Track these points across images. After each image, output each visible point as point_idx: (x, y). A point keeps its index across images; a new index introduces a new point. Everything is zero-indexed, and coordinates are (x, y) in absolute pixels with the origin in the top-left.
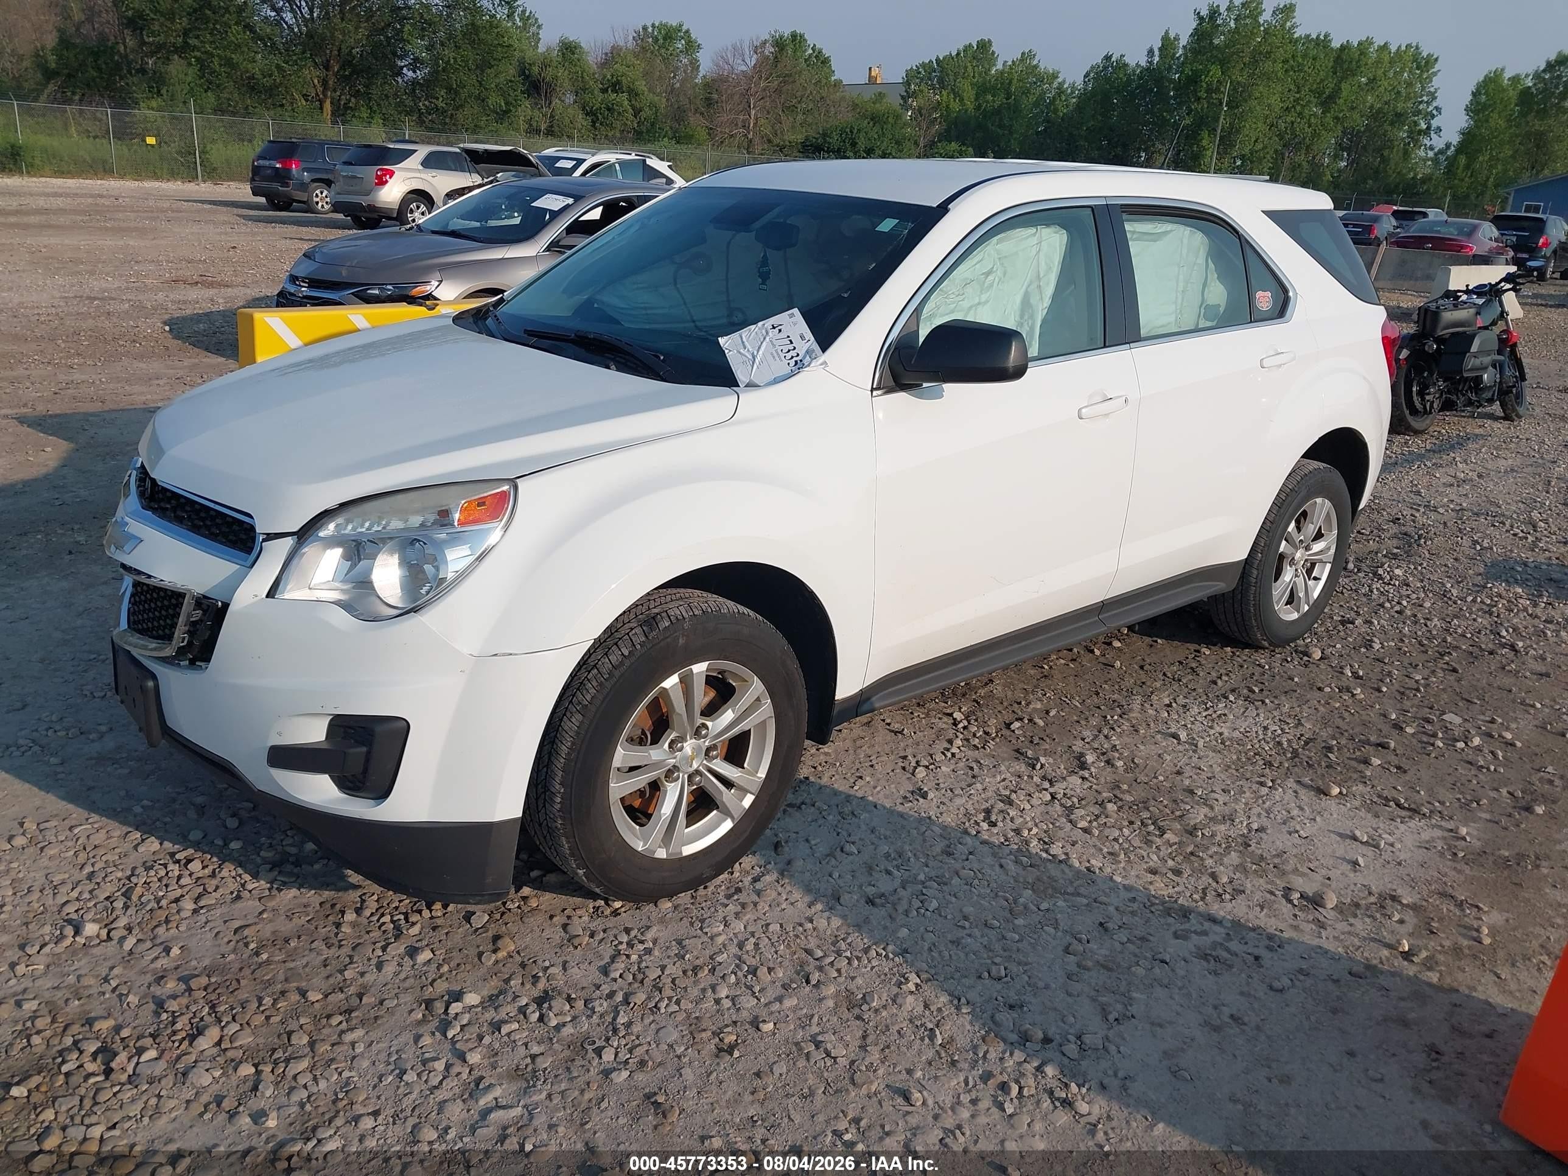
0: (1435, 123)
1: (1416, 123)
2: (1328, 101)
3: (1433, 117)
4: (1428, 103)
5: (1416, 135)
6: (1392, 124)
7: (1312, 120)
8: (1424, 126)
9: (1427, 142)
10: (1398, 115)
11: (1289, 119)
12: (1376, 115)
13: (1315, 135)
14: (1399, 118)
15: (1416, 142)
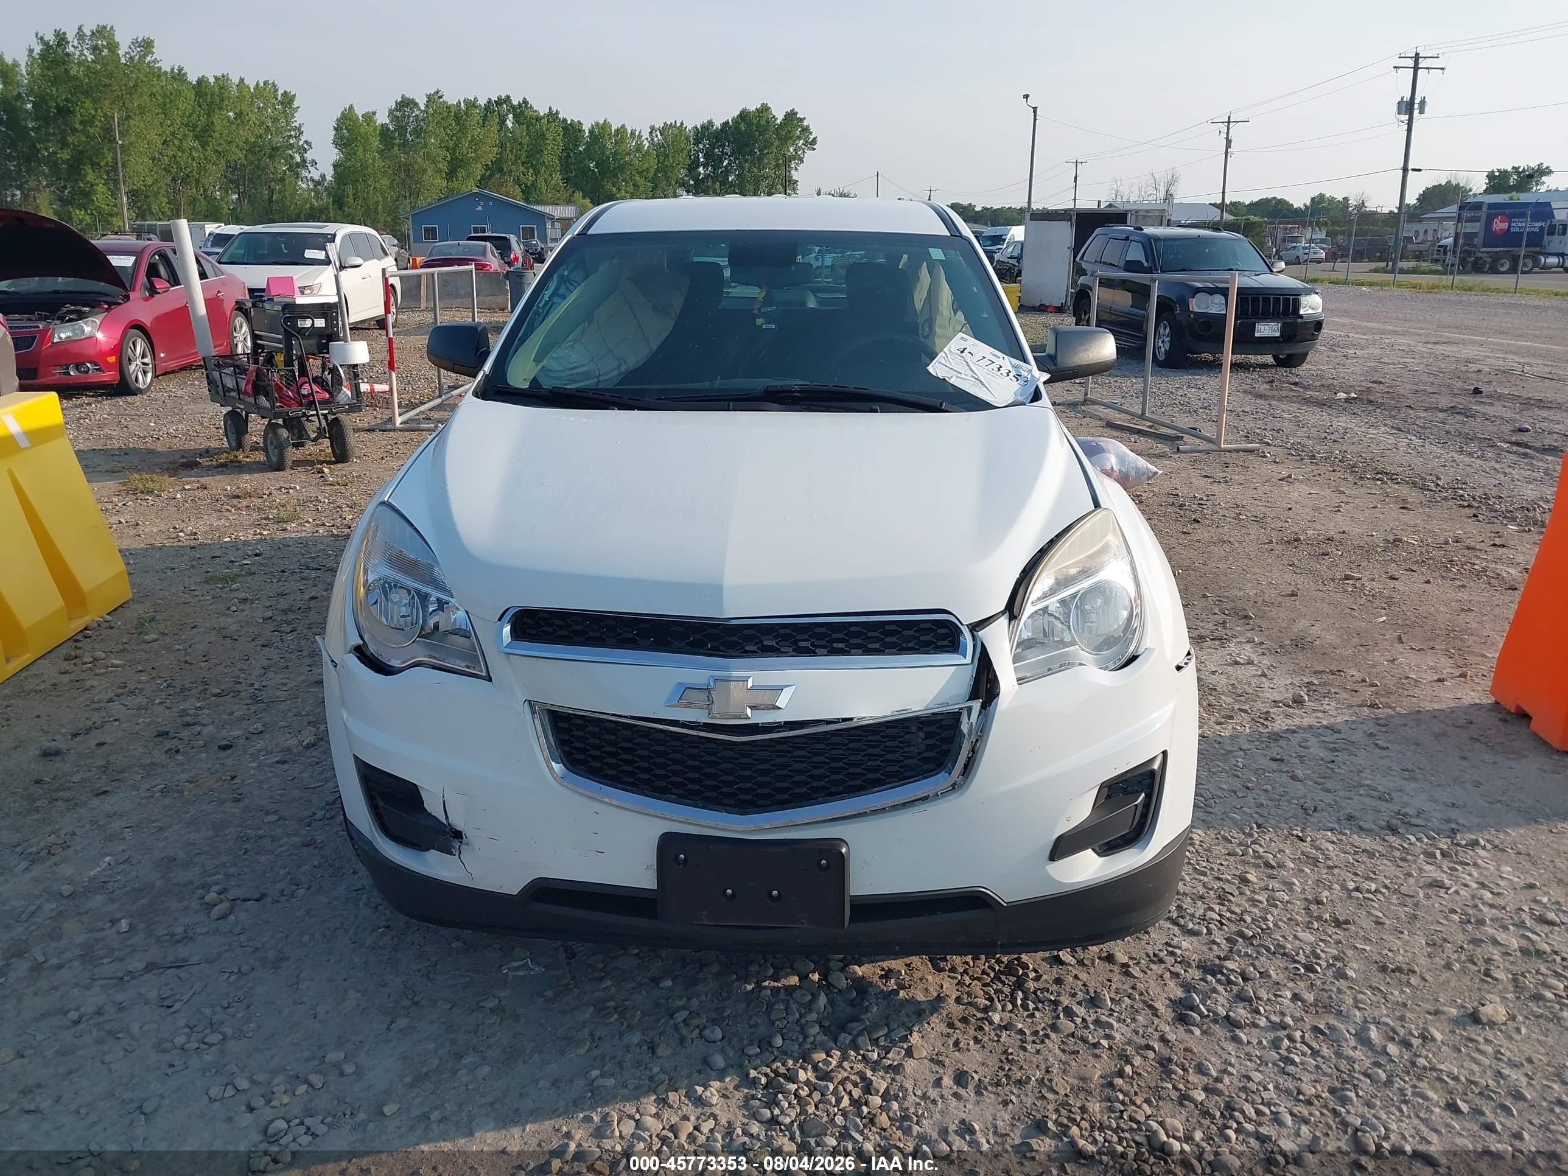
0: (309, 156)
1: (292, 158)
2: (203, 135)
3: (305, 151)
4: (297, 137)
5: (296, 169)
6: (271, 157)
7: (194, 153)
8: (298, 159)
9: (304, 173)
10: (275, 149)
11: (170, 153)
12: (252, 149)
13: (201, 168)
14: (275, 151)
15: (297, 176)
